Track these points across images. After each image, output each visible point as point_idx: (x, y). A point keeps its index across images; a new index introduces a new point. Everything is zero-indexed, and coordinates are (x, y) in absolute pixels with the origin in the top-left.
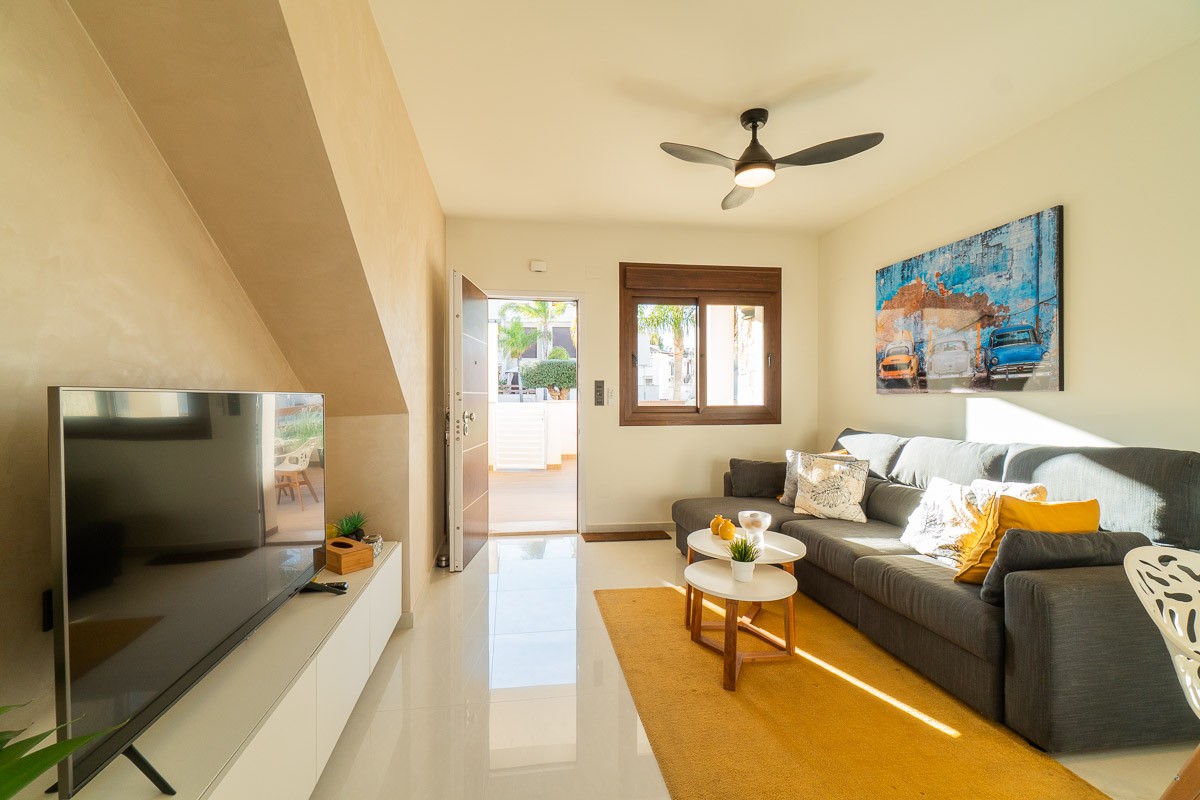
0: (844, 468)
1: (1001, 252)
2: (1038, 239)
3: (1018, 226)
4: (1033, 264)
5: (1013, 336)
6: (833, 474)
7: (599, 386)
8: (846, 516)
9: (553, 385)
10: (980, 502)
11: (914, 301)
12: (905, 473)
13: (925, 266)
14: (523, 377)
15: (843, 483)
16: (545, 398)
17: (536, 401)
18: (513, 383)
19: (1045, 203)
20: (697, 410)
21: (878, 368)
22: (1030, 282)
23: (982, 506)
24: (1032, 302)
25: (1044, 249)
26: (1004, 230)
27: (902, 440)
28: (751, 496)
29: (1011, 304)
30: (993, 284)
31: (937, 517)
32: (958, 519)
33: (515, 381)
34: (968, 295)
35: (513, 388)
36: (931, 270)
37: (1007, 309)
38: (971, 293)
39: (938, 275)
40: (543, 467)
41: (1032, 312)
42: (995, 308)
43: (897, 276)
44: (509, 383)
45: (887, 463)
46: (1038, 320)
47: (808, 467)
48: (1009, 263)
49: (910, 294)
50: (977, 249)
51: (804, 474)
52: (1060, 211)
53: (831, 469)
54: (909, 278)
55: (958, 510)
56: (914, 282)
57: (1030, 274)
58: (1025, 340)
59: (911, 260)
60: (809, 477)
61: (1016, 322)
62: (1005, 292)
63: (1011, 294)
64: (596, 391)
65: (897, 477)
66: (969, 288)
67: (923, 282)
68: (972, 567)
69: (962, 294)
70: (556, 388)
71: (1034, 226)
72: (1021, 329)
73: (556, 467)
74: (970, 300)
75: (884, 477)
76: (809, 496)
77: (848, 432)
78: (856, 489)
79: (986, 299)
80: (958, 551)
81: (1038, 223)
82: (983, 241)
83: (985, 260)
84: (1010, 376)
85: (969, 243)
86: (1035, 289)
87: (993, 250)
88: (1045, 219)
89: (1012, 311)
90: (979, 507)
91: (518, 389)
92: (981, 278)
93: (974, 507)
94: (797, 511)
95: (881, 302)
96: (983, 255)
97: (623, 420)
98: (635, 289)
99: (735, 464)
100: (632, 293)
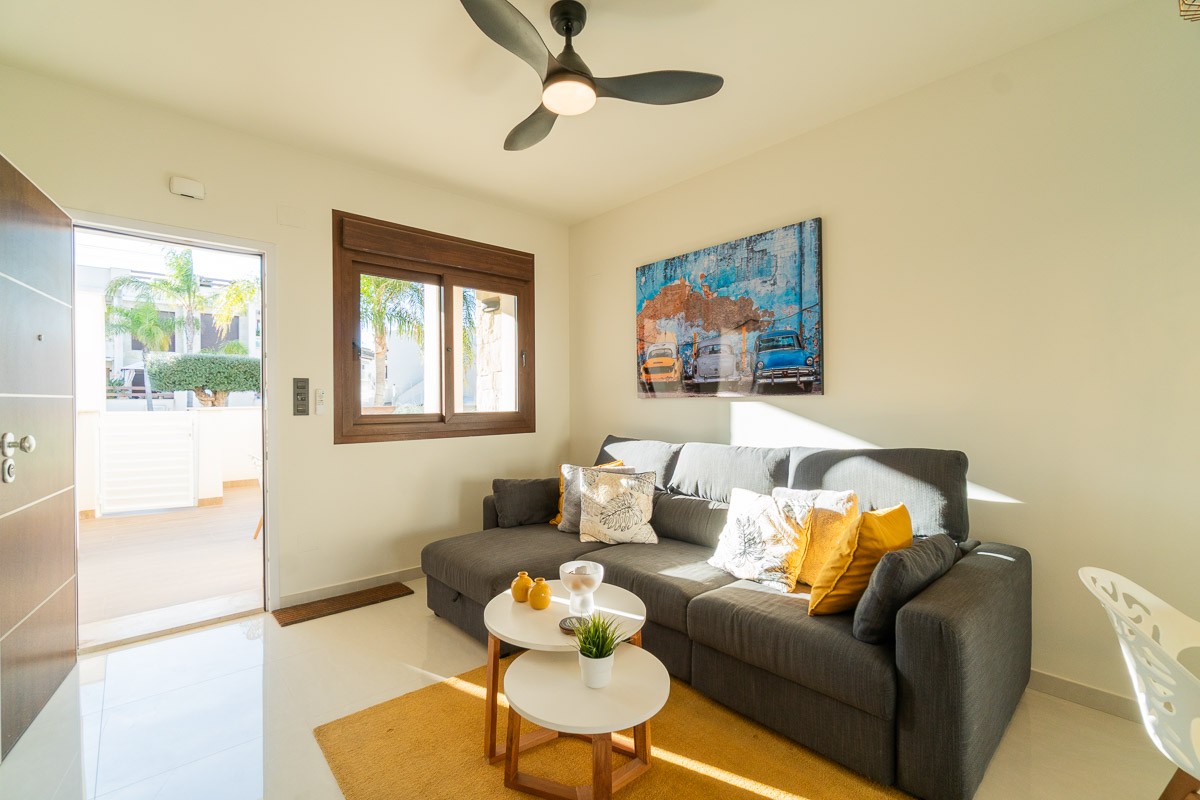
0: (632, 482)
1: (766, 258)
2: (801, 249)
3: (782, 233)
4: (796, 272)
5: (778, 341)
6: (621, 490)
7: (301, 387)
8: (640, 538)
9: (203, 388)
10: (799, 514)
11: (678, 302)
12: (687, 482)
13: (689, 266)
14: (153, 376)
15: (633, 500)
16: (190, 404)
17: (175, 408)
18: (135, 383)
19: (807, 215)
20: (442, 419)
21: (639, 371)
22: (793, 289)
23: (802, 519)
24: (796, 309)
25: (806, 258)
26: (768, 236)
27: (675, 447)
28: (521, 524)
29: (775, 309)
30: (758, 289)
31: (756, 535)
32: (779, 536)
33: (138, 380)
34: (733, 298)
35: (134, 391)
36: (696, 270)
37: (772, 314)
38: (736, 296)
39: (702, 276)
40: (191, 503)
41: (796, 318)
42: (760, 312)
43: (659, 275)
44: (128, 383)
45: (663, 473)
46: (801, 326)
47: (592, 484)
48: (773, 269)
49: (673, 295)
50: (742, 253)
51: (588, 493)
52: (819, 222)
53: (619, 485)
54: (672, 279)
55: (777, 525)
56: (677, 282)
57: (794, 282)
58: (789, 345)
59: (674, 259)
60: (595, 496)
61: (781, 327)
62: (771, 297)
63: (775, 300)
64: (296, 394)
65: (678, 487)
66: (734, 292)
67: (687, 283)
68: (826, 596)
69: (728, 298)
70: (208, 391)
71: (797, 235)
72: (786, 334)
73: (215, 502)
74: (735, 303)
75: (662, 488)
76: (597, 519)
77: (611, 440)
78: (644, 507)
79: (751, 303)
80: (785, 572)
81: (801, 232)
82: (748, 246)
83: (750, 265)
84: (776, 380)
85: (734, 246)
86: (798, 296)
87: (758, 256)
88: (807, 229)
89: (776, 317)
90: (798, 521)
91: (144, 392)
92: (746, 282)
93: (793, 520)
94: (584, 539)
95: (642, 302)
96: (749, 260)
97: (340, 435)
98: (356, 252)
99: (500, 485)
100: (351, 256)
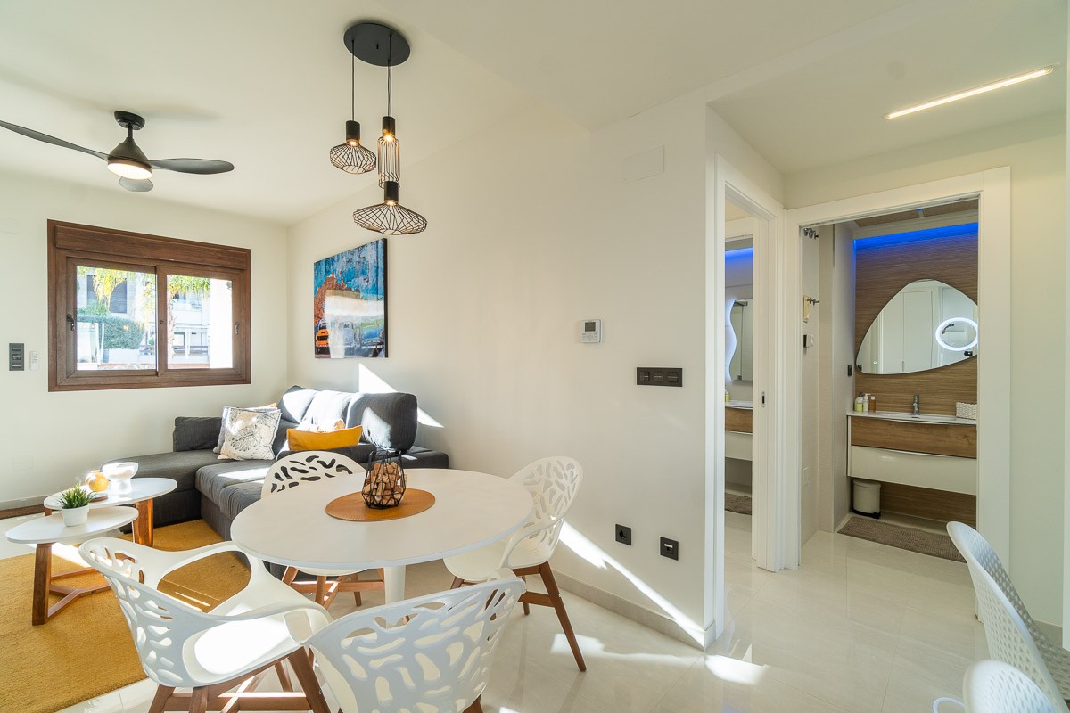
0: (260, 418)
1: (365, 263)
2: (377, 259)
3: (370, 248)
4: (376, 274)
7: (17, 350)
8: (258, 456)
13: (335, 264)
15: (256, 430)
19: (380, 235)
20: (156, 373)
21: (315, 339)
25: (379, 265)
26: (366, 248)
28: (192, 449)
30: (362, 284)
38: (354, 288)
39: (341, 273)
43: (323, 270)
47: (234, 420)
48: (367, 271)
50: (356, 258)
52: (385, 242)
53: (251, 420)
54: (329, 271)
56: (331, 274)
58: (373, 324)
59: (329, 258)
60: (232, 429)
64: (12, 355)
67: (335, 275)
71: (376, 250)
76: (230, 444)
77: (291, 389)
78: (267, 434)
81: (377, 247)
82: (358, 253)
83: (359, 267)
84: (368, 347)
85: (353, 253)
87: (362, 261)
88: (380, 246)
94: (220, 457)
95: (316, 288)
96: (358, 263)
97: (54, 385)
98: (71, 250)
99: (179, 421)
100: (65, 253)
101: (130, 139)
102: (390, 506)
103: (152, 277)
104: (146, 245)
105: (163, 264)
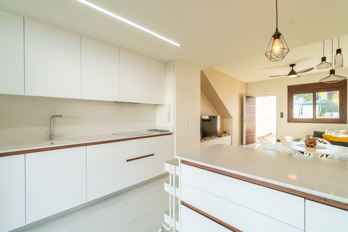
20: (313, 119)
64: (281, 115)
97: (289, 121)
98: (292, 91)
99: (315, 132)
100: (291, 92)
101: (292, 70)
102: (310, 146)
103: (312, 94)
104: (310, 86)
105: (315, 90)
